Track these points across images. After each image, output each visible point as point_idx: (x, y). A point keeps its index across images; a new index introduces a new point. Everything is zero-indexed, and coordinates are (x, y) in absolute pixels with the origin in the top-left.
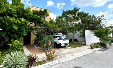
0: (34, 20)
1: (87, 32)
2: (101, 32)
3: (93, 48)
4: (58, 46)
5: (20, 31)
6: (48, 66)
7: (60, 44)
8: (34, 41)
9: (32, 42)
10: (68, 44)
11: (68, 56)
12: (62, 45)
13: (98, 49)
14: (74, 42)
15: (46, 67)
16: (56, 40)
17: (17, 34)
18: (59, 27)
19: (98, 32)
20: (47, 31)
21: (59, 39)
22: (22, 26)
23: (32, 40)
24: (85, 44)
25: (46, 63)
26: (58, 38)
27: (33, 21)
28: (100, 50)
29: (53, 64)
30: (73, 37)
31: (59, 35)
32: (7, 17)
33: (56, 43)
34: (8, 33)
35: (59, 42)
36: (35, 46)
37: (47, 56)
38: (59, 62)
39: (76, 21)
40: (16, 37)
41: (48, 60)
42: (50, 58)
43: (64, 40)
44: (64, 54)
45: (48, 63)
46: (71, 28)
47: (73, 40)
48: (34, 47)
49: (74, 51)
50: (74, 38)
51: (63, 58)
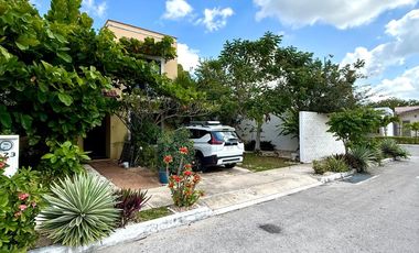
0: (125, 72)
1: (306, 118)
2: (350, 120)
3: (322, 173)
4: (208, 165)
5: (78, 112)
6: (177, 222)
7: (215, 158)
8: (121, 148)
9: (115, 150)
10: (241, 159)
11: (239, 194)
12: (220, 162)
13: (338, 175)
14: (262, 154)
15: (173, 224)
16: (202, 144)
17: (68, 121)
18: (213, 97)
19: (342, 121)
20: (170, 113)
21: (210, 142)
22: (87, 96)
23: (115, 144)
24: (297, 160)
25: (171, 213)
26: (208, 137)
27: (123, 77)
28: (342, 180)
29: (193, 218)
30: (258, 136)
31: (212, 128)
32: (43, 66)
33: (199, 154)
34: (39, 118)
35: (210, 150)
36: (126, 164)
37: (175, 193)
38: (211, 213)
39: (269, 78)
40: (66, 132)
41: (176, 204)
42: (183, 200)
43: (226, 144)
44: (225, 190)
45: (177, 215)
46: (253, 103)
47: (257, 146)
48: (123, 167)
49: (258, 181)
50: (262, 140)
51: (223, 200)
